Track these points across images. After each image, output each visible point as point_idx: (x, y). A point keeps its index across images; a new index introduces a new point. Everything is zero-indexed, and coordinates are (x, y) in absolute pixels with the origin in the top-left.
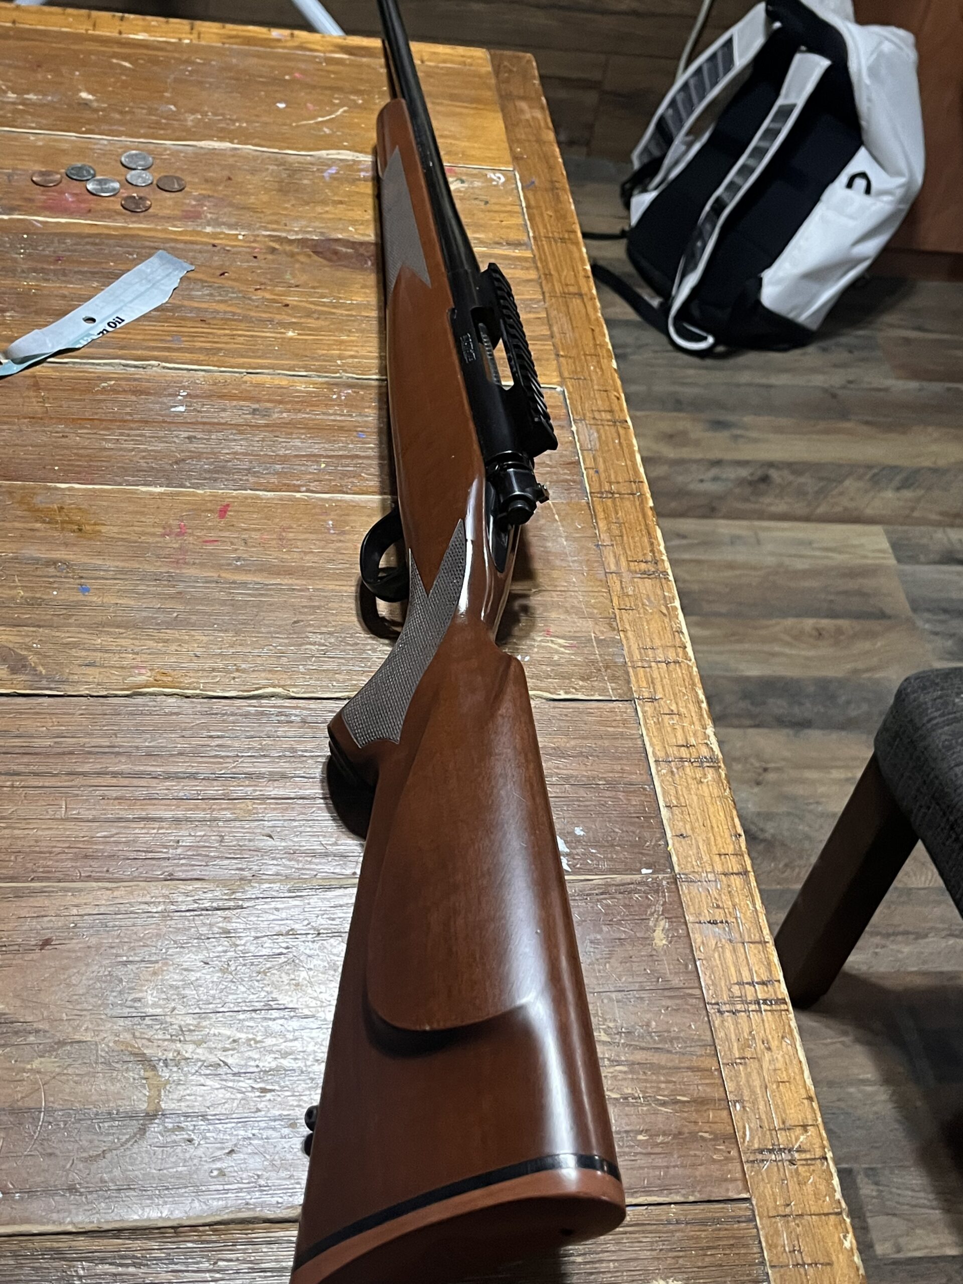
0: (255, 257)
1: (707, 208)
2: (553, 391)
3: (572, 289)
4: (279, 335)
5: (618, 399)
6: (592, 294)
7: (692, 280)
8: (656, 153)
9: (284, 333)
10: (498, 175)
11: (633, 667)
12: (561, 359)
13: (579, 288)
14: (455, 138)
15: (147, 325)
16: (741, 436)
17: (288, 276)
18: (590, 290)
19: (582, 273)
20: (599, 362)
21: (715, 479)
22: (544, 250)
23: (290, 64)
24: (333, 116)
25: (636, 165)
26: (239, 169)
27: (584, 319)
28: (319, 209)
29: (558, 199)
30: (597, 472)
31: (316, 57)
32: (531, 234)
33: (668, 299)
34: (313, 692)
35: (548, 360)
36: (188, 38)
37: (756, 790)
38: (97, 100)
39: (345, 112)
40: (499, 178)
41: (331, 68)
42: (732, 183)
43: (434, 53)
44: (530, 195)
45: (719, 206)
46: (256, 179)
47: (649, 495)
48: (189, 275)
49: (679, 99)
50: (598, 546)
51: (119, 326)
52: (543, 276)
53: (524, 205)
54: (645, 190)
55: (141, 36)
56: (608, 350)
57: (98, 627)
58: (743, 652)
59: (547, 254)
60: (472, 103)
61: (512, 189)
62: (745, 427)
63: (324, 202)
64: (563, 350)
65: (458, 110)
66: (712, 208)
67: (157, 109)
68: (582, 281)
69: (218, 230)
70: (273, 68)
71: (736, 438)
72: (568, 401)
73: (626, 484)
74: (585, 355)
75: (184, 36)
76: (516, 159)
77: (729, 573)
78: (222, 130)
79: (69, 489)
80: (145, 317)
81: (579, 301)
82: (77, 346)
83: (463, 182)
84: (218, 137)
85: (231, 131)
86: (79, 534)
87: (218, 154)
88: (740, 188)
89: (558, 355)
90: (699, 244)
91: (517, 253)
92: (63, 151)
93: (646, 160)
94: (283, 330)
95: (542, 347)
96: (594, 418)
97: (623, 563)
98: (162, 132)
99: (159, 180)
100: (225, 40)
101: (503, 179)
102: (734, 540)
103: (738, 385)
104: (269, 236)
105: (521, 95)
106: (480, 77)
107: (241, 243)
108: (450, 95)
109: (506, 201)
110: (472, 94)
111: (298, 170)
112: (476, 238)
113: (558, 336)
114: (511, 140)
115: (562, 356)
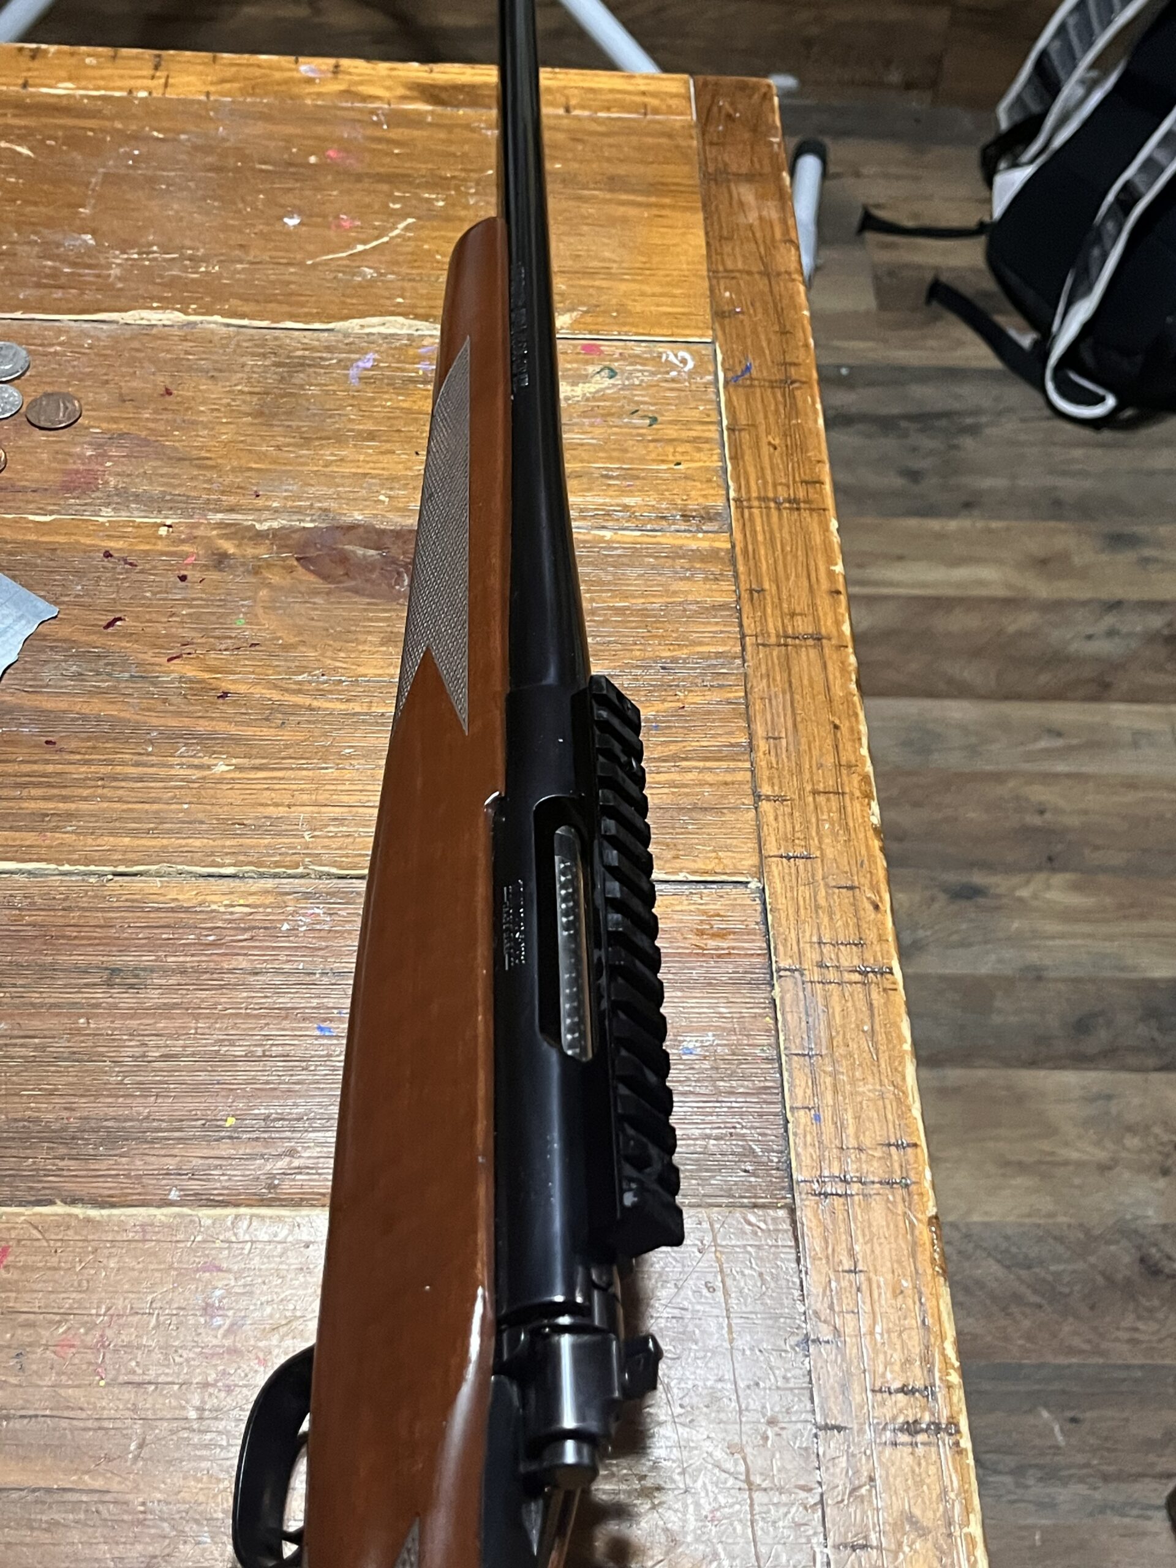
0: (183, 578)
1: (1110, 197)
2: (741, 890)
3: (803, 626)
4: (197, 774)
5: (876, 907)
6: (841, 634)
7: (1083, 310)
8: (1035, 108)
9: (209, 767)
10: (682, 354)
12: (765, 806)
13: (817, 621)
14: (610, 276)
16: (1156, 560)
17: (241, 622)
18: (838, 623)
19: (825, 585)
20: (842, 809)
21: (1111, 633)
22: (754, 532)
23: (320, 130)
24: (385, 239)
25: (1004, 124)
26: (190, 369)
27: (821, 698)
28: (327, 454)
29: (793, 409)
30: (818, 1118)
31: (373, 112)
32: (732, 494)
33: (1046, 340)
35: (734, 809)
36: (143, 88)
37: (1162, 1183)
39: (407, 228)
40: (684, 361)
41: (396, 134)
42: (1149, 162)
43: (591, 90)
44: (739, 402)
45: (1128, 197)
46: (215, 391)
48: (44, 629)
49: (1071, 22)
50: (804, 1342)
52: (745, 596)
53: (725, 423)
54: (1015, 165)
55: (64, 89)
56: (865, 778)
58: (1148, 936)
59: (760, 538)
60: (648, 194)
61: (709, 383)
62: (1159, 544)
63: (339, 439)
64: (770, 783)
65: (621, 210)
66: (1117, 198)
67: (58, 245)
68: (824, 603)
69: (124, 516)
70: (289, 140)
71: (1145, 561)
72: (771, 918)
73: (879, 1153)
74: (815, 793)
75: (139, 83)
76: (720, 315)
77: (1131, 797)
78: (172, 283)
81: (813, 653)
83: (613, 374)
84: (160, 299)
85: (187, 285)
87: (156, 337)
88: (1162, 170)
89: (758, 797)
90: (1096, 252)
91: (700, 542)
93: (1018, 117)
94: (206, 760)
95: (729, 778)
96: (821, 965)
98: (58, 294)
99: (32, 404)
100: (212, 89)
101: (690, 365)
102: (1139, 738)
103: (1151, 473)
104: (221, 525)
105: (744, 170)
106: (670, 136)
107: (160, 546)
108: (612, 178)
109: (695, 415)
110: (651, 172)
111: (302, 365)
112: (626, 508)
113: (762, 745)
114: (713, 274)
115: (768, 798)
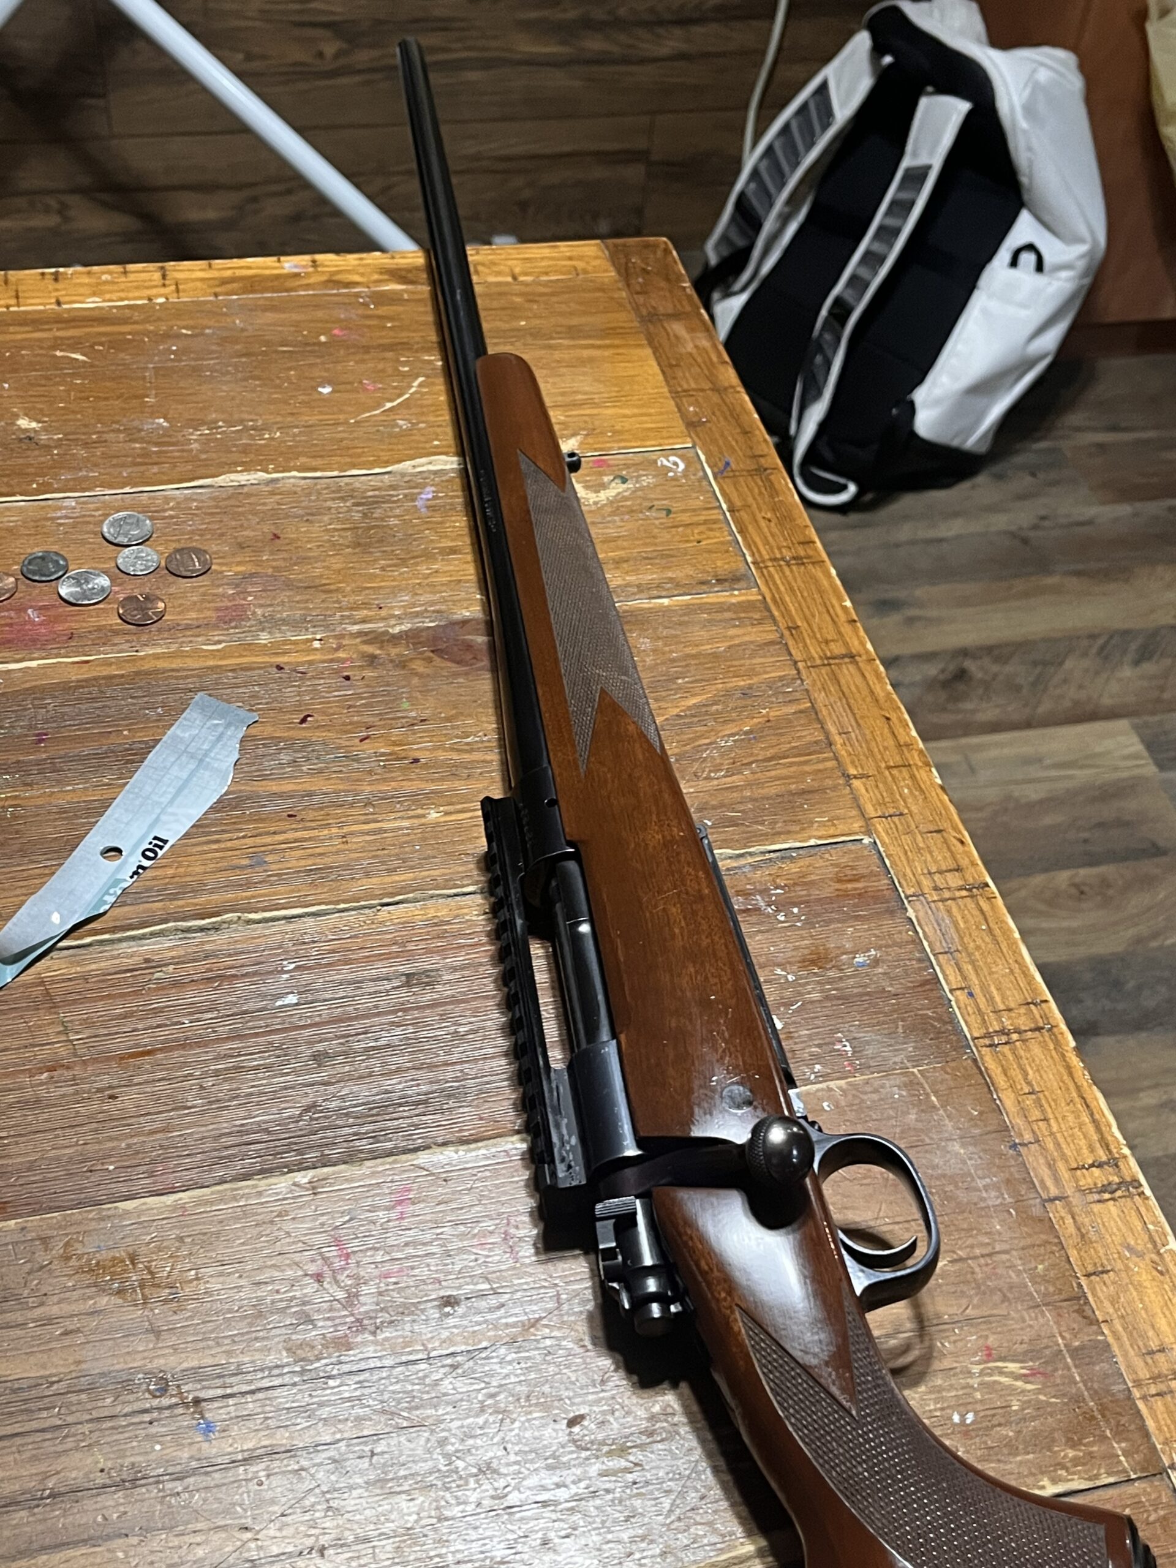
0: (347, 678)
1: (824, 312)
2: (858, 846)
3: (837, 649)
4: (416, 822)
5: (962, 842)
6: (867, 652)
7: (817, 412)
8: (741, 242)
9: (424, 816)
10: (672, 458)
11: (1144, 1398)
12: (856, 783)
13: (846, 644)
14: (597, 405)
15: (202, 842)
16: (919, 618)
17: (405, 705)
18: (863, 645)
19: (843, 618)
20: (913, 777)
22: (775, 583)
23: (322, 314)
24: (407, 396)
25: (713, 260)
26: (287, 516)
27: (869, 699)
28: (424, 569)
29: (772, 490)
30: (971, 994)
31: (358, 295)
32: (749, 559)
33: (787, 441)
35: (834, 788)
36: (161, 296)
38: (44, 429)
39: (420, 385)
40: (675, 464)
41: (383, 311)
42: (854, 279)
44: (730, 489)
45: (841, 311)
46: (314, 531)
47: (1063, 1027)
48: (253, 731)
49: (763, 167)
50: (1014, 1146)
51: (160, 853)
52: (786, 633)
53: (724, 506)
54: (728, 294)
55: (91, 303)
56: (923, 753)
59: (782, 588)
60: (602, 338)
61: (699, 481)
62: (921, 605)
63: (428, 556)
64: (854, 766)
65: (586, 353)
66: (831, 312)
67: (139, 430)
68: (846, 629)
69: (279, 637)
70: (297, 324)
71: (910, 621)
72: (887, 862)
73: (1023, 1010)
74: (888, 768)
75: (154, 291)
76: (692, 425)
78: (245, 450)
79: (144, 1210)
80: (197, 828)
81: (852, 668)
82: (101, 911)
83: (624, 480)
84: (242, 464)
85: (259, 450)
87: (248, 495)
88: (867, 285)
90: (819, 359)
91: (737, 596)
92: (9, 530)
93: (726, 252)
94: (420, 811)
95: (821, 766)
96: (936, 889)
97: (1065, 1174)
98: (155, 469)
99: (169, 559)
100: (218, 290)
101: (682, 466)
103: (897, 545)
104: (360, 634)
105: (670, 311)
106: (603, 290)
107: (318, 657)
108: (570, 328)
109: (697, 504)
110: (598, 320)
111: (376, 502)
112: (671, 580)
113: (838, 740)
114: (677, 395)
115: (855, 777)
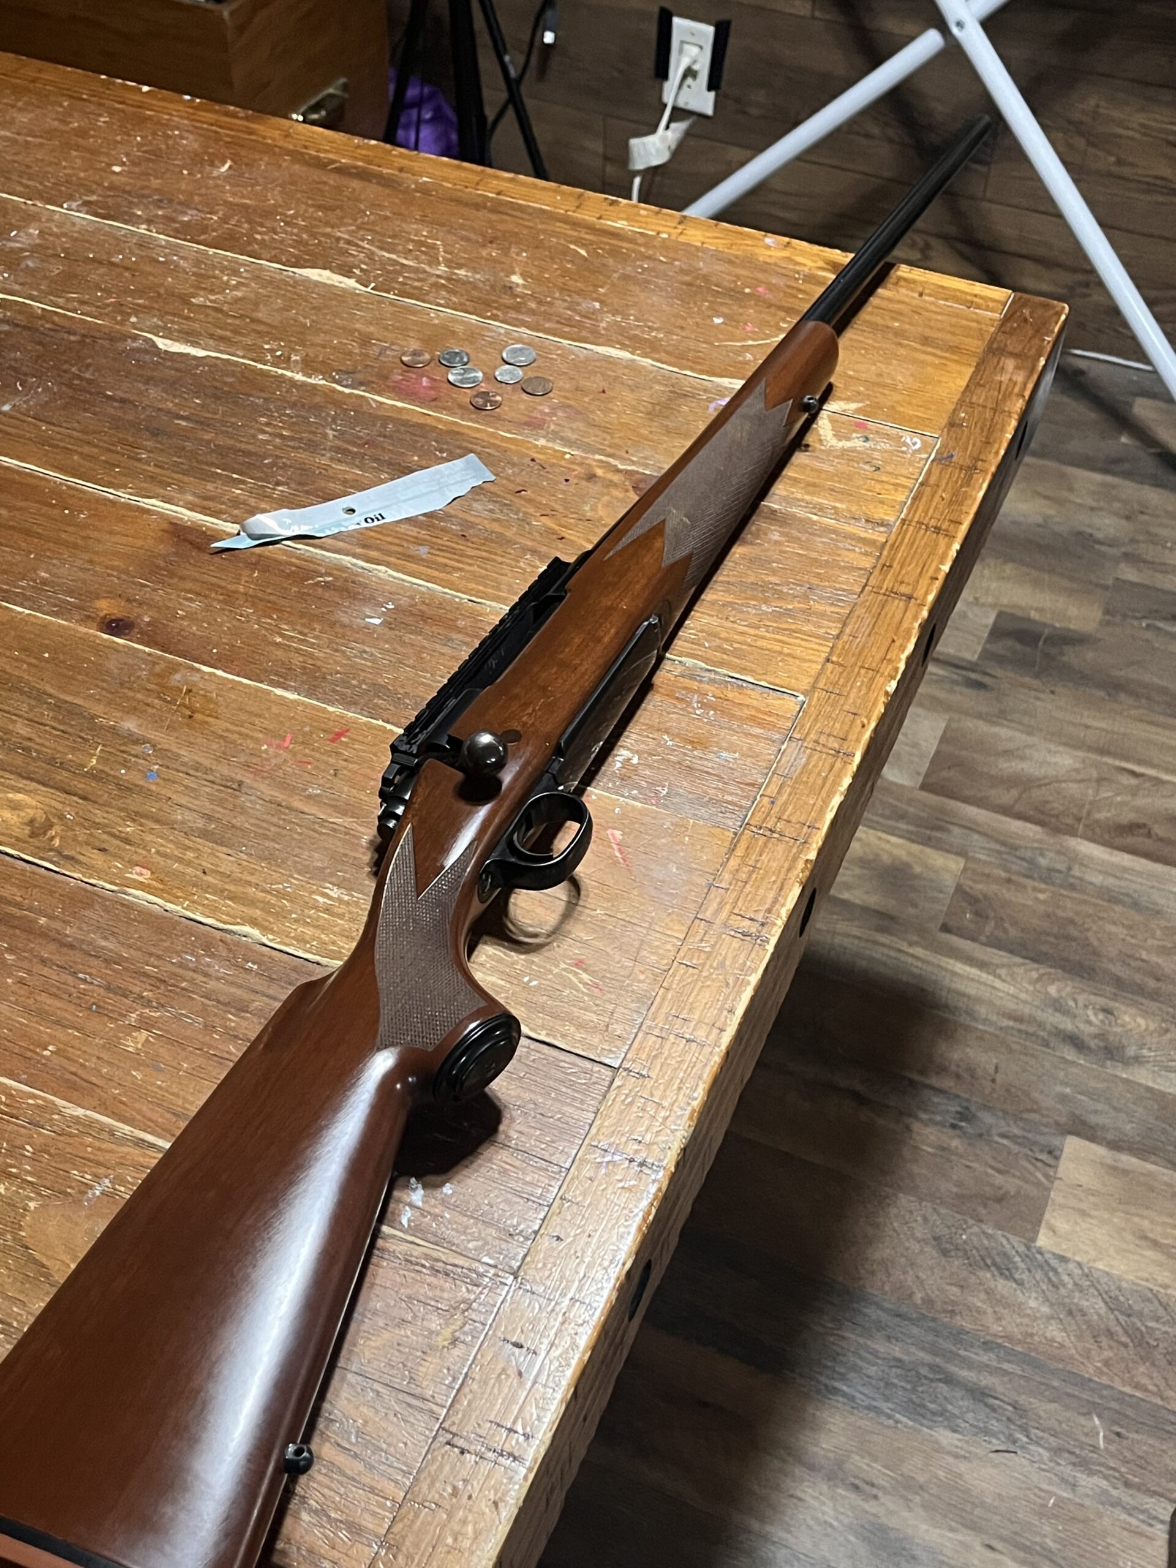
0: (567, 480)
2: (794, 699)
3: (905, 589)
5: (865, 727)
6: (926, 600)
10: (916, 440)
11: (646, 1032)
12: (829, 665)
13: (914, 589)
15: (403, 528)
17: (587, 508)
18: (927, 595)
19: (932, 574)
20: (873, 679)
22: (904, 536)
23: (760, 276)
24: (768, 341)
26: (621, 383)
27: (893, 626)
29: (968, 482)
30: (772, 803)
31: (798, 272)
32: (902, 516)
34: (286, 945)
35: (811, 662)
36: (667, 233)
38: (524, 286)
40: (915, 444)
41: (806, 287)
43: (942, 287)
44: (936, 471)
46: (630, 397)
47: (817, 846)
48: (485, 485)
50: (709, 885)
51: (375, 523)
52: (879, 567)
53: (920, 480)
55: (620, 224)
56: (896, 669)
57: (136, 816)
59: (906, 542)
60: (947, 351)
61: (920, 459)
64: (839, 656)
65: (923, 356)
67: (579, 304)
68: (925, 582)
69: (550, 445)
70: (738, 277)
72: (802, 714)
73: (798, 826)
74: (862, 667)
75: (666, 229)
76: (952, 424)
78: (632, 337)
79: (210, 674)
80: (408, 520)
81: (902, 604)
82: (319, 535)
83: (867, 439)
84: (622, 344)
85: (641, 340)
86: (186, 721)
87: (610, 363)
89: (828, 660)
91: (870, 534)
92: (453, 332)
95: (816, 647)
96: (817, 742)
97: (725, 913)
98: (567, 329)
99: (529, 380)
101: (917, 446)
104: (601, 461)
105: (1017, 351)
106: (978, 322)
107: (563, 463)
108: (926, 338)
109: (904, 472)
110: (954, 340)
111: (685, 395)
112: (834, 508)
113: (845, 638)
114: (961, 402)
115: (833, 662)
